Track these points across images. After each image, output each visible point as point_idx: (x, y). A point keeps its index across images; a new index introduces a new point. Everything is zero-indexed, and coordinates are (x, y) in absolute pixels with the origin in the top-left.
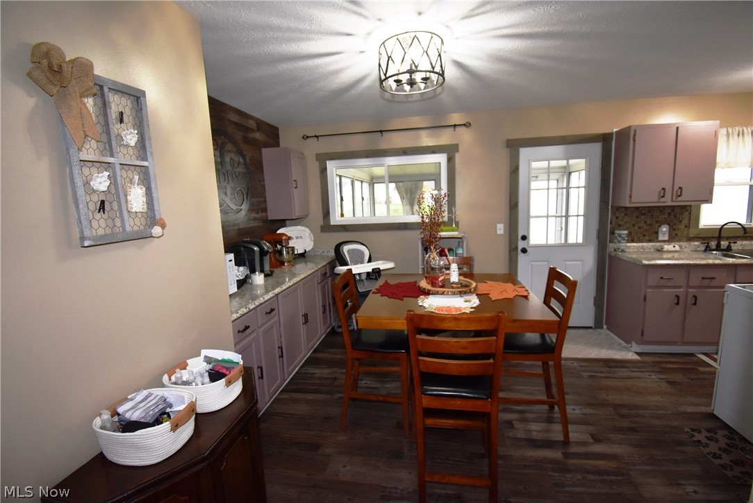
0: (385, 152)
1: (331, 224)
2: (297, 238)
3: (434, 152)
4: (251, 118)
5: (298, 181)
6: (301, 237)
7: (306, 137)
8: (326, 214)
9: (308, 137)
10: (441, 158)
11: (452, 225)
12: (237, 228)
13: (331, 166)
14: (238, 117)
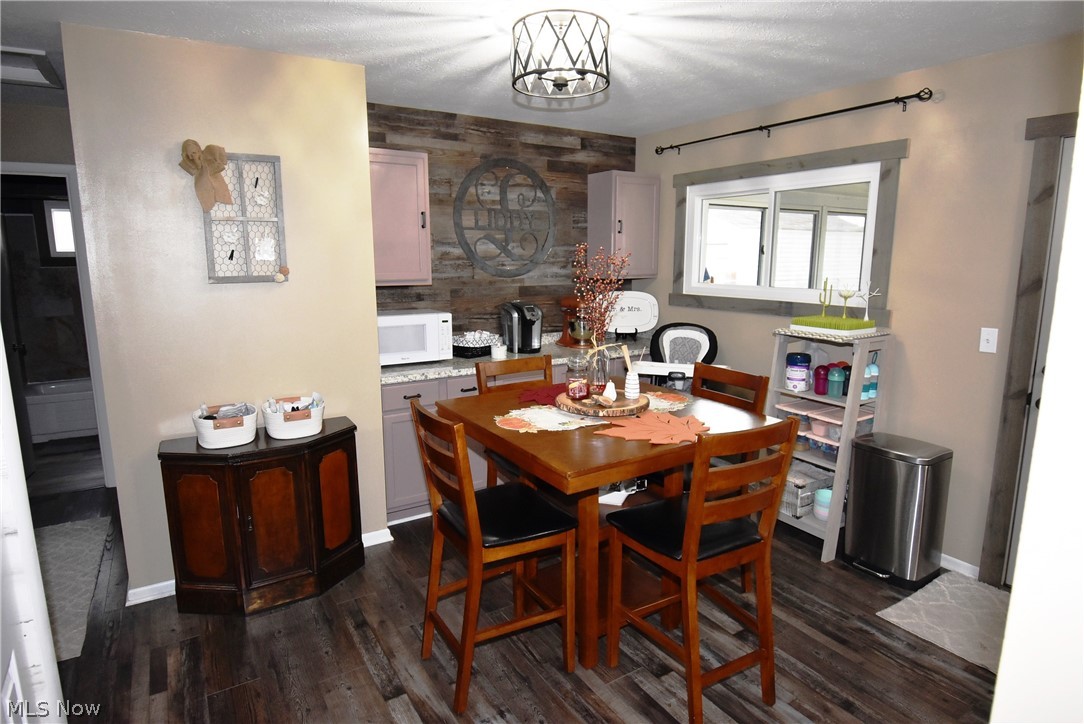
0: (769, 166)
1: (684, 293)
2: (630, 309)
3: (854, 162)
4: (570, 133)
5: (623, 222)
6: (638, 309)
7: (660, 151)
8: (679, 275)
9: (663, 150)
10: (868, 173)
11: (863, 318)
12: (519, 285)
13: (693, 194)
14: (542, 137)
